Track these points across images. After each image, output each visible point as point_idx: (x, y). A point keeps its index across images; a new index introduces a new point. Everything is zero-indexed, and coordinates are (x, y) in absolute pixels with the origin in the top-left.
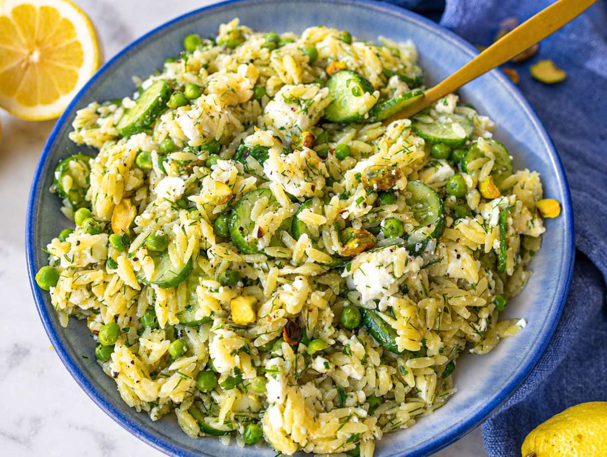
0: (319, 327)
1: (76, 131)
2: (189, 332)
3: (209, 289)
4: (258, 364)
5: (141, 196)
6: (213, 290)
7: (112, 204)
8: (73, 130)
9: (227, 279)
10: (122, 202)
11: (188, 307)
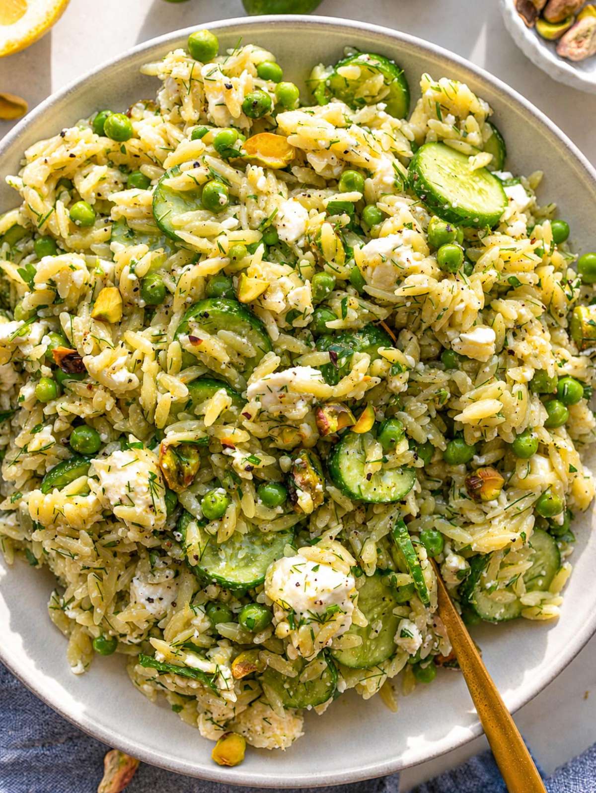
0: (74, 397)
1: (434, 84)
2: (106, 230)
3: (136, 261)
4: (40, 314)
5: (299, 174)
6: (133, 266)
7: (289, 133)
8: (436, 79)
9: (149, 288)
10: (290, 147)
11: (132, 232)
